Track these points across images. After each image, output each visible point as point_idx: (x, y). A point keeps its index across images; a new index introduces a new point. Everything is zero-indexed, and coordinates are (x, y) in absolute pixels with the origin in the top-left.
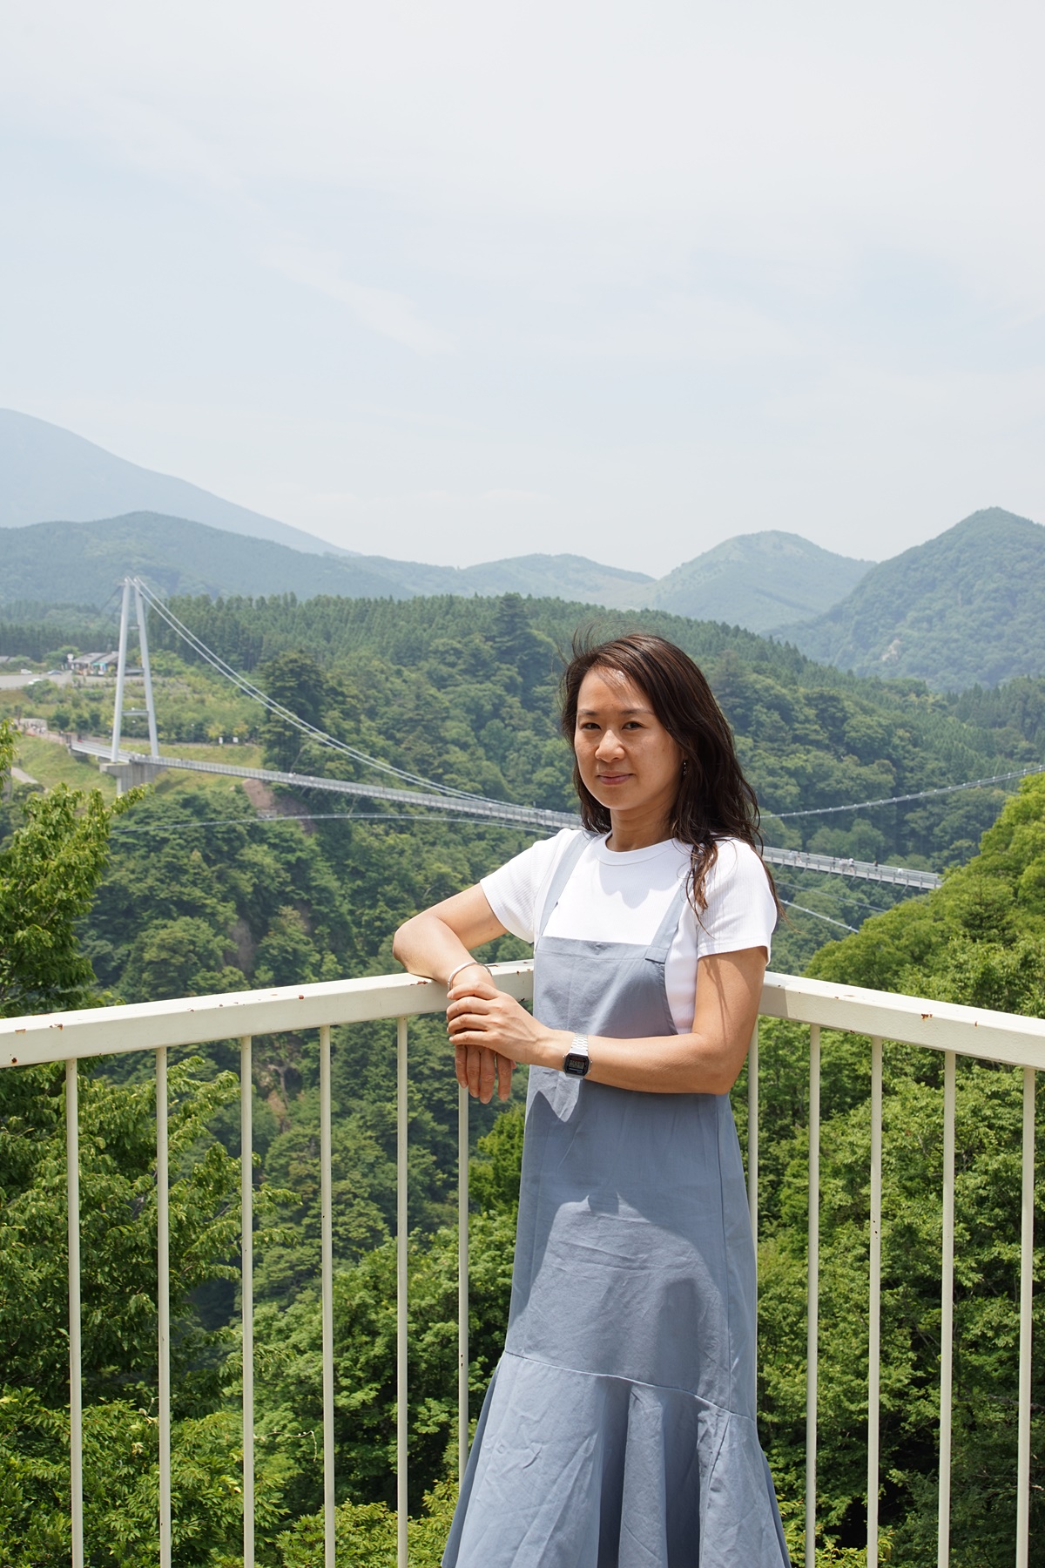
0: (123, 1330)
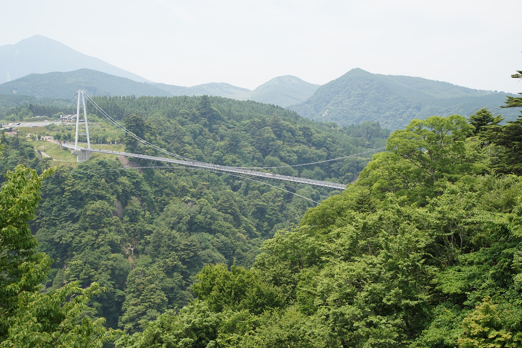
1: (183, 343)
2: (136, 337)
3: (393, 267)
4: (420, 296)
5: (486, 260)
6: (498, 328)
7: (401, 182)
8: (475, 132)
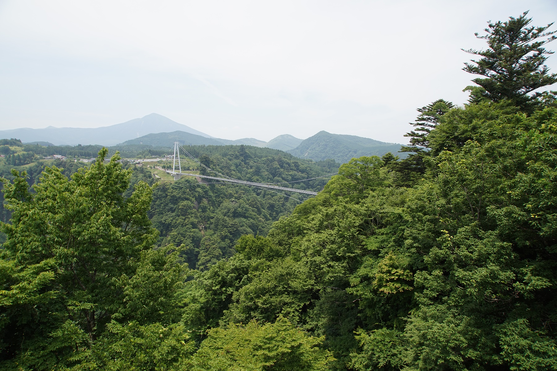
2: (206, 273)
3: (342, 236)
4: (356, 251)
5: (390, 232)
6: (397, 268)
7: (346, 191)
8: (385, 165)
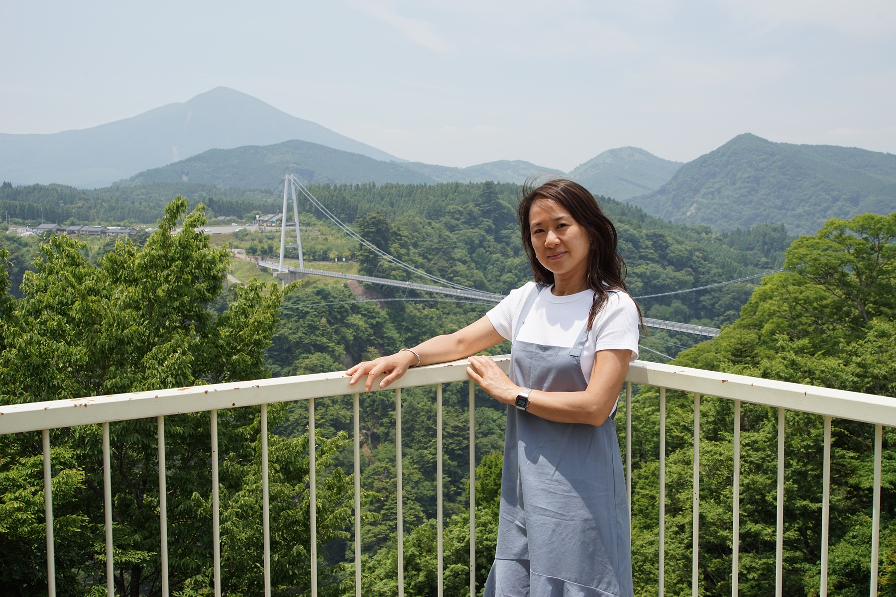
0: (289, 564)
1: (451, 571)
7: (809, 322)
